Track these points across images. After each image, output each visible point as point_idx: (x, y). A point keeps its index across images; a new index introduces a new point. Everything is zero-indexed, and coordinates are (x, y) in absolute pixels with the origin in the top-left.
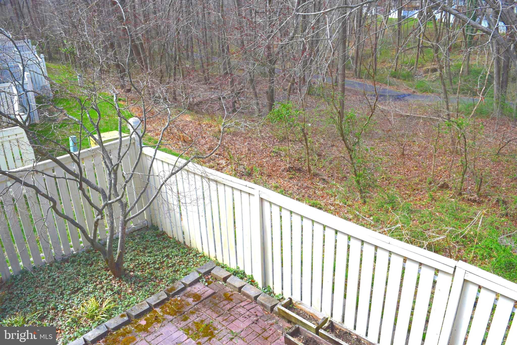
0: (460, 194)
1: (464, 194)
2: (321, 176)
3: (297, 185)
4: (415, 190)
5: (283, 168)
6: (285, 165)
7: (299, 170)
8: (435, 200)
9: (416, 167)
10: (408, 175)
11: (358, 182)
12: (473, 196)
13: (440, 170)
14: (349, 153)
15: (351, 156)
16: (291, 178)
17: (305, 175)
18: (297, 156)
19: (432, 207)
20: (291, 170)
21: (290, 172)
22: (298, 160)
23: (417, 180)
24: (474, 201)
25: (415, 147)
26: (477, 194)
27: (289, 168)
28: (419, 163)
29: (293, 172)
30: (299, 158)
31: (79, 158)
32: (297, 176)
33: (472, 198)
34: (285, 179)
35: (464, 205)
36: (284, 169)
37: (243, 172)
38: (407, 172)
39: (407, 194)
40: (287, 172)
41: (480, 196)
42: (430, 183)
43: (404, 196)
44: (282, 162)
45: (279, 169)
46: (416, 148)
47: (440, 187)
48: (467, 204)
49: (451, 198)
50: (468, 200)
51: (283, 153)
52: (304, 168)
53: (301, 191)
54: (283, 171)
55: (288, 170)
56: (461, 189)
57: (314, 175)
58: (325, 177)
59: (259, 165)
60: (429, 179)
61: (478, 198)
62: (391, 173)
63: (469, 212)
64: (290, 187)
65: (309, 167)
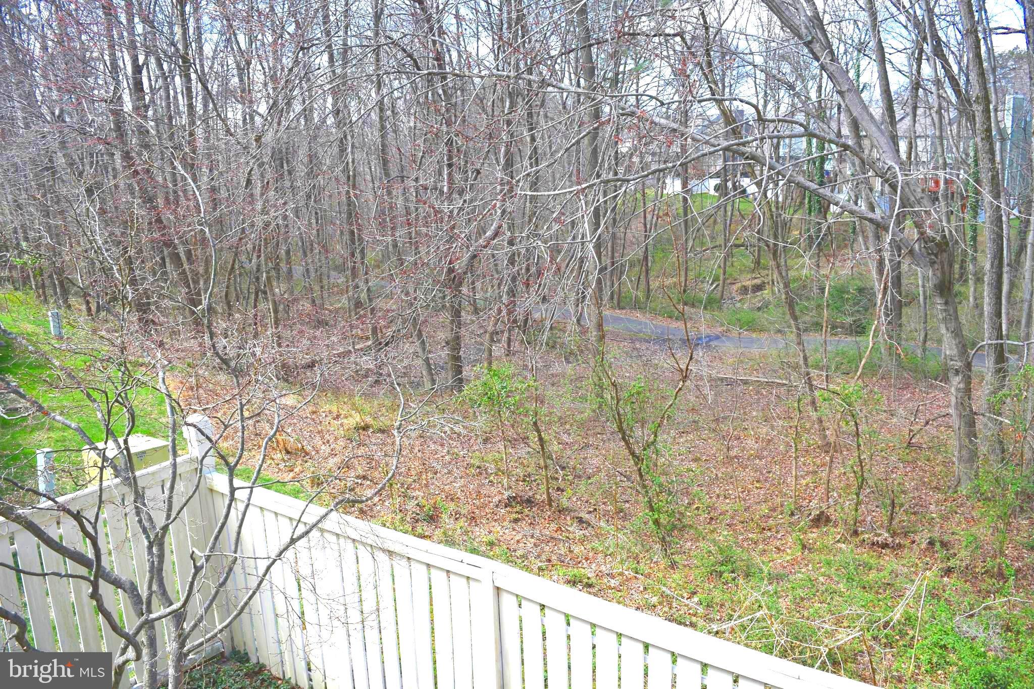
0: (856, 533)
1: (862, 532)
2: (575, 511)
3: (532, 537)
4: (764, 529)
5: (496, 499)
6: (500, 492)
7: (530, 502)
8: (809, 549)
9: (757, 482)
10: (745, 500)
11: (657, 522)
12: (880, 535)
13: (807, 485)
14: (636, 464)
15: (640, 470)
16: (516, 521)
17: (542, 511)
18: (520, 472)
19: (807, 565)
20: (513, 504)
21: (512, 506)
22: (524, 481)
23: (765, 509)
24: (885, 546)
25: (749, 442)
26: (888, 531)
27: (509, 498)
28: (762, 473)
29: (518, 508)
30: (525, 476)
31: (95, 528)
32: (527, 516)
33: (879, 539)
34: (505, 524)
35: (866, 556)
36: (500, 501)
37: (418, 514)
38: (742, 492)
39: (752, 540)
40: (506, 507)
41: (894, 534)
42: (792, 514)
43: (745, 544)
44: (492, 486)
45: (490, 502)
46: (751, 442)
47: (812, 521)
48: (872, 553)
49: (838, 541)
50: (873, 544)
51: (492, 468)
52: (538, 497)
53: (542, 549)
54: (497, 506)
55: (509, 503)
56: (855, 524)
57: (560, 511)
58: (582, 515)
59: (447, 497)
60: (789, 504)
61: (890, 540)
62: (711, 498)
63: (881, 570)
64: (518, 541)
65: (548, 493)
